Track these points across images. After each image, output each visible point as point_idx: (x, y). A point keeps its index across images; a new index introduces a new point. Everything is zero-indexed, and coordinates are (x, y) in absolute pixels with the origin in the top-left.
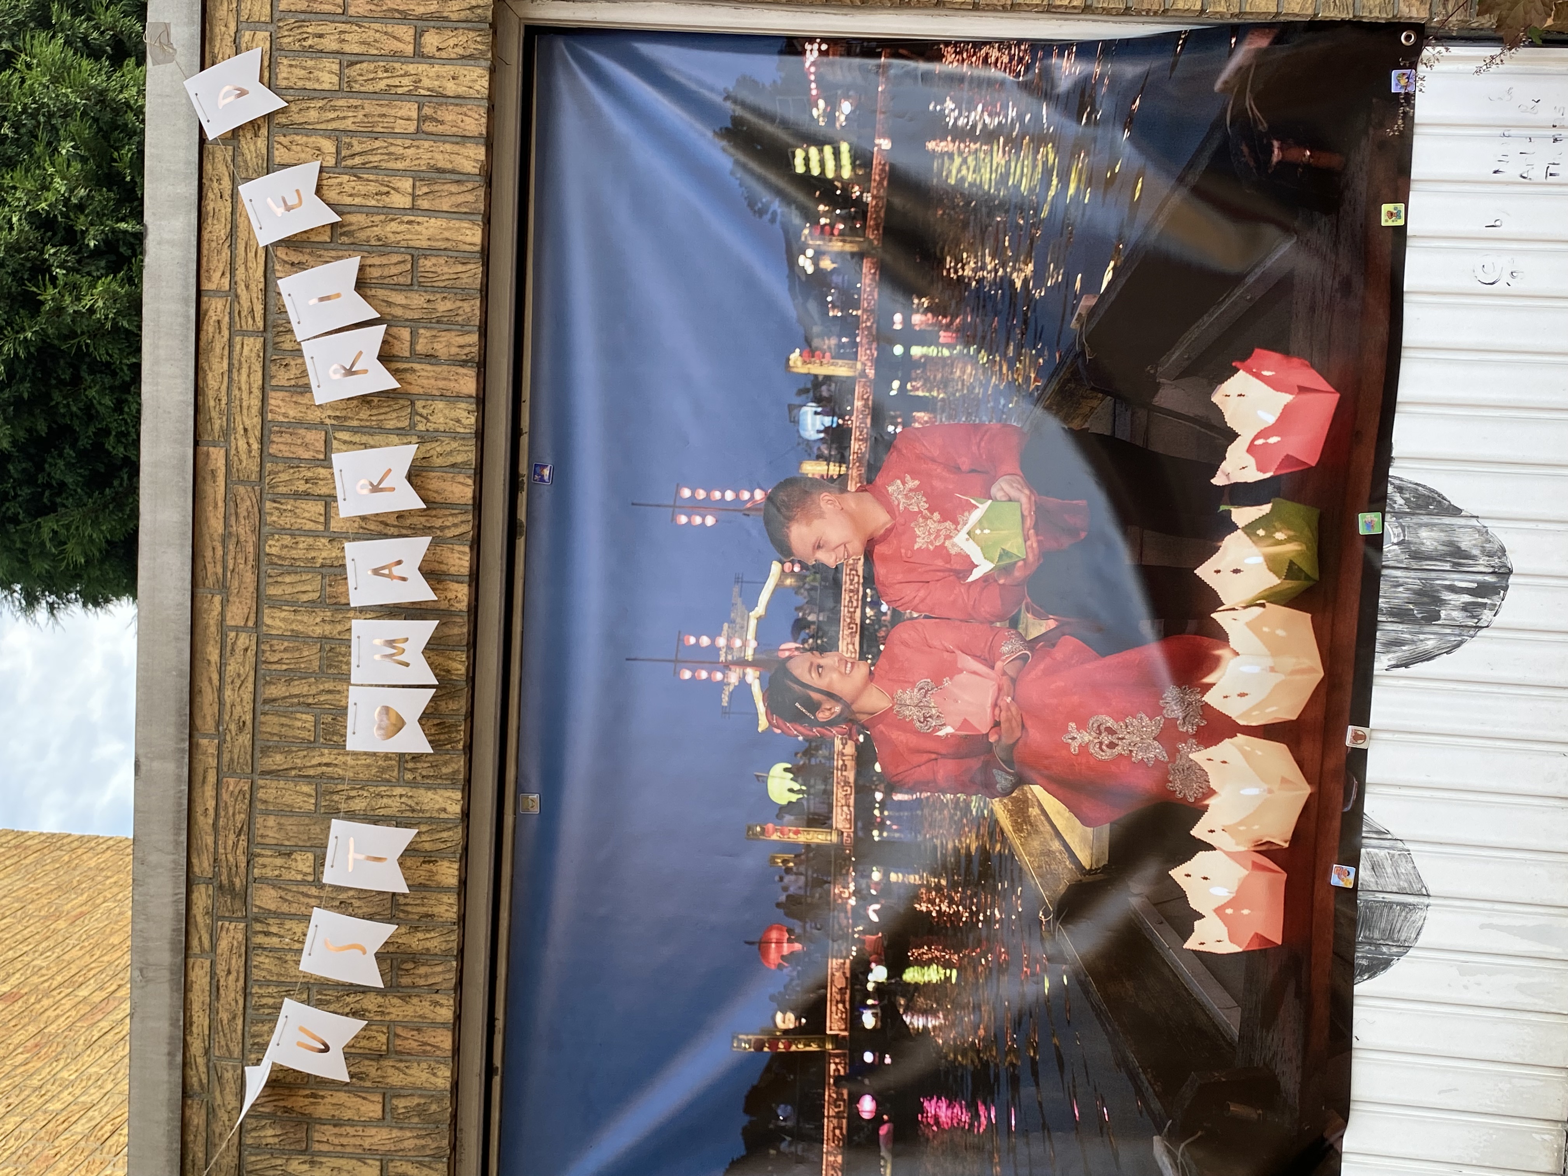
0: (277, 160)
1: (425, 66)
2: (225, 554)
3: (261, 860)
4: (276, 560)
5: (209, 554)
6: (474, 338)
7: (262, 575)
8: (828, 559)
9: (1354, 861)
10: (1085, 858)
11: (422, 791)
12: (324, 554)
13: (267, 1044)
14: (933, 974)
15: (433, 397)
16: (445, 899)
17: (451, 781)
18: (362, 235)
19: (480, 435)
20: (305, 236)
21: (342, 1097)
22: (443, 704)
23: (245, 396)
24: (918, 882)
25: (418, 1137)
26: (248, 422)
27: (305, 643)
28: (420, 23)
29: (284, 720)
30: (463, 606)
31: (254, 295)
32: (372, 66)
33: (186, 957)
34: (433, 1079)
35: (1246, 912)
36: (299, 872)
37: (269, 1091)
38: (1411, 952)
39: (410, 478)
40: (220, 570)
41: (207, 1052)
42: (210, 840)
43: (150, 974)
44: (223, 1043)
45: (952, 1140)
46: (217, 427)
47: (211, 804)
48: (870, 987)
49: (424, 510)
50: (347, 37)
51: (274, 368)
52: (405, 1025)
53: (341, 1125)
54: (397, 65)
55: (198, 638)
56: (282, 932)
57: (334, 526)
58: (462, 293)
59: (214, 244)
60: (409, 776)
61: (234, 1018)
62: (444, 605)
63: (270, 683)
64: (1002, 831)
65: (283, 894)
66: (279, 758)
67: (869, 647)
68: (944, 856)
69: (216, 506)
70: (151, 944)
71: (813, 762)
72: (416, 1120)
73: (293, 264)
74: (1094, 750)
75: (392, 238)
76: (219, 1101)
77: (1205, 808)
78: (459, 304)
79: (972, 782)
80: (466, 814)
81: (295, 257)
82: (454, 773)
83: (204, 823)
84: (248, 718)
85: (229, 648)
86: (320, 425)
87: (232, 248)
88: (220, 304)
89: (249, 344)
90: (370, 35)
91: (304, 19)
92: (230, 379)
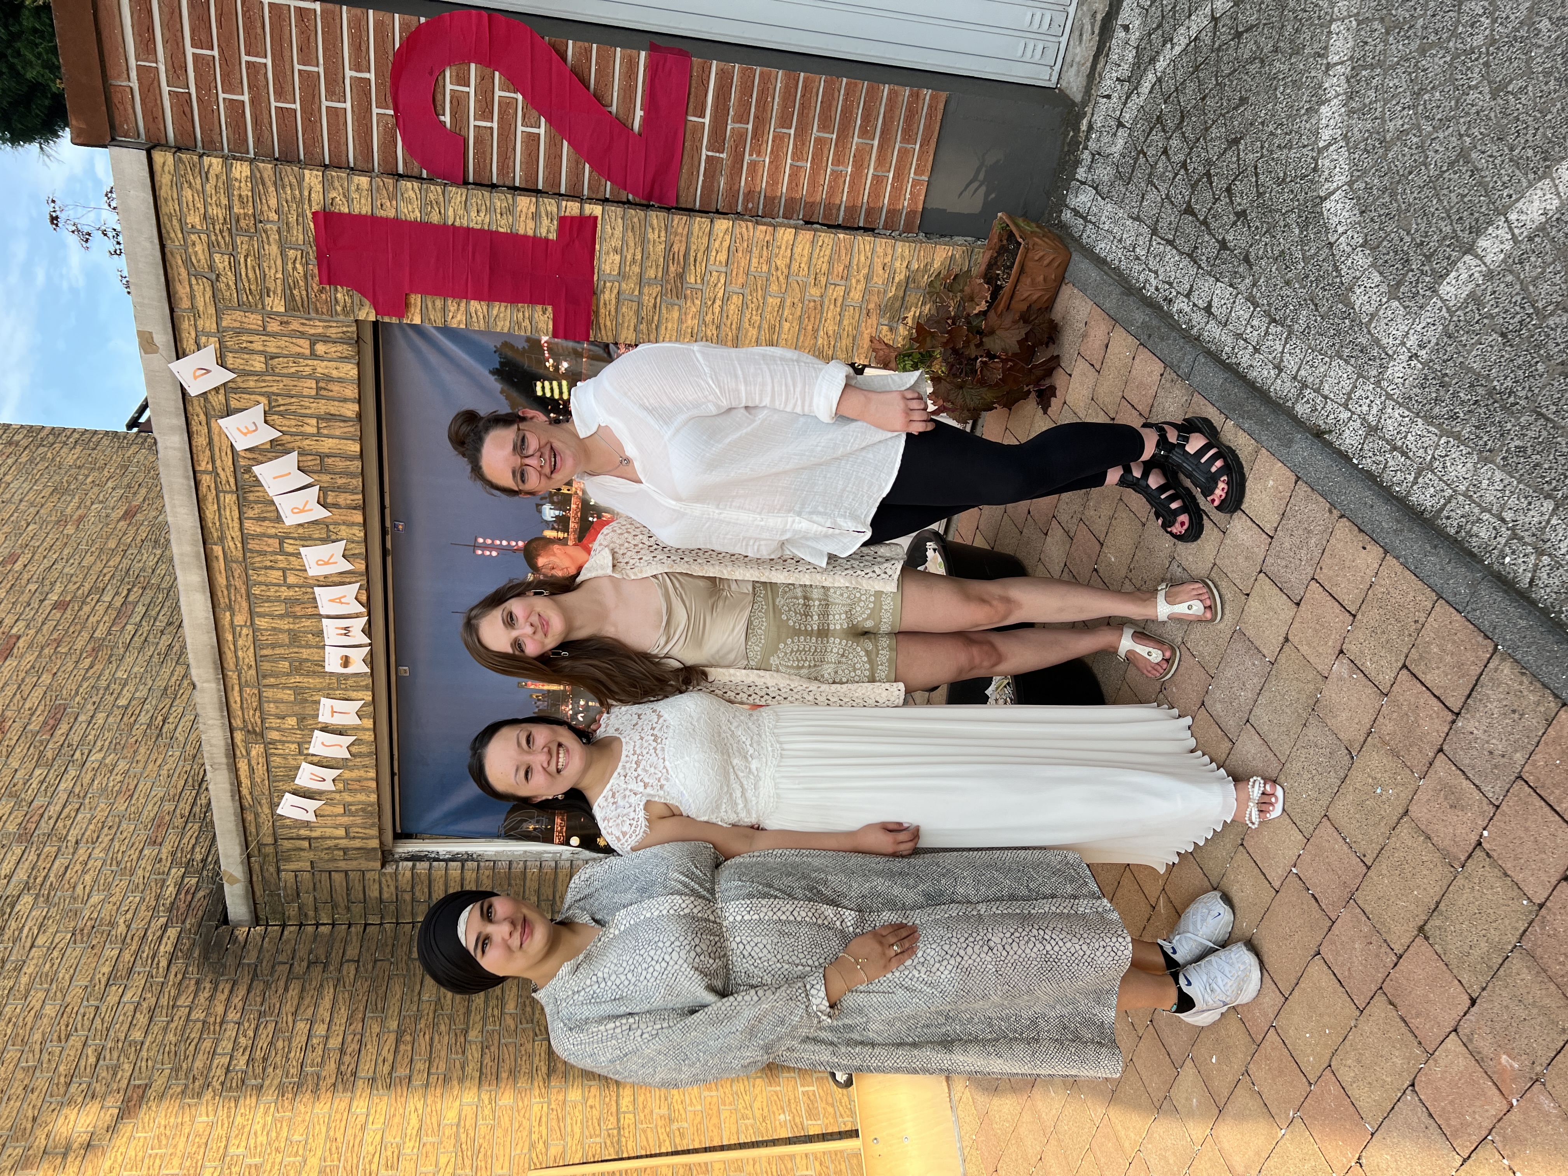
0: (233, 408)
1: (318, 362)
2: (229, 594)
3: (268, 721)
4: (258, 596)
5: (220, 594)
6: (360, 496)
7: (252, 603)
12: (285, 594)
17: (366, 688)
18: (289, 446)
23: (230, 522)
25: (363, 818)
26: (233, 534)
27: (280, 632)
28: (312, 339)
29: (273, 664)
31: (228, 474)
32: (286, 360)
33: (234, 759)
34: (368, 798)
36: (289, 725)
39: (344, 557)
40: (227, 601)
41: (251, 793)
42: (240, 713)
43: (216, 767)
46: (215, 536)
47: (238, 699)
50: (268, 343)
51: (245, 509)
52: (352, 781)
53: (324, 816)
54: (301, 360)
55: (219, 631)
56: (284, 748)
57: (290, 581)
58: (352, 475)
59: (199, 448)
60: (343, 686)
61: (263, 781)
63: (263, 649)
65: (282, 734)
66: (272, 680)
69: (220, 573)
72: (361, 814)
73: (259, 460)
75: (307, 448)
78: (349, 480)
80: (374, 701)
81: (251, 456)
82: (367, 684)
83: (236, 706)
84: (253, 663)
85: (237, 635)
86: (275, 536)
87: (211, 450)
88: (208, 477)
89: (228, 497)
90: (282, 343)
91: (239, 332)
92: (220, 514)
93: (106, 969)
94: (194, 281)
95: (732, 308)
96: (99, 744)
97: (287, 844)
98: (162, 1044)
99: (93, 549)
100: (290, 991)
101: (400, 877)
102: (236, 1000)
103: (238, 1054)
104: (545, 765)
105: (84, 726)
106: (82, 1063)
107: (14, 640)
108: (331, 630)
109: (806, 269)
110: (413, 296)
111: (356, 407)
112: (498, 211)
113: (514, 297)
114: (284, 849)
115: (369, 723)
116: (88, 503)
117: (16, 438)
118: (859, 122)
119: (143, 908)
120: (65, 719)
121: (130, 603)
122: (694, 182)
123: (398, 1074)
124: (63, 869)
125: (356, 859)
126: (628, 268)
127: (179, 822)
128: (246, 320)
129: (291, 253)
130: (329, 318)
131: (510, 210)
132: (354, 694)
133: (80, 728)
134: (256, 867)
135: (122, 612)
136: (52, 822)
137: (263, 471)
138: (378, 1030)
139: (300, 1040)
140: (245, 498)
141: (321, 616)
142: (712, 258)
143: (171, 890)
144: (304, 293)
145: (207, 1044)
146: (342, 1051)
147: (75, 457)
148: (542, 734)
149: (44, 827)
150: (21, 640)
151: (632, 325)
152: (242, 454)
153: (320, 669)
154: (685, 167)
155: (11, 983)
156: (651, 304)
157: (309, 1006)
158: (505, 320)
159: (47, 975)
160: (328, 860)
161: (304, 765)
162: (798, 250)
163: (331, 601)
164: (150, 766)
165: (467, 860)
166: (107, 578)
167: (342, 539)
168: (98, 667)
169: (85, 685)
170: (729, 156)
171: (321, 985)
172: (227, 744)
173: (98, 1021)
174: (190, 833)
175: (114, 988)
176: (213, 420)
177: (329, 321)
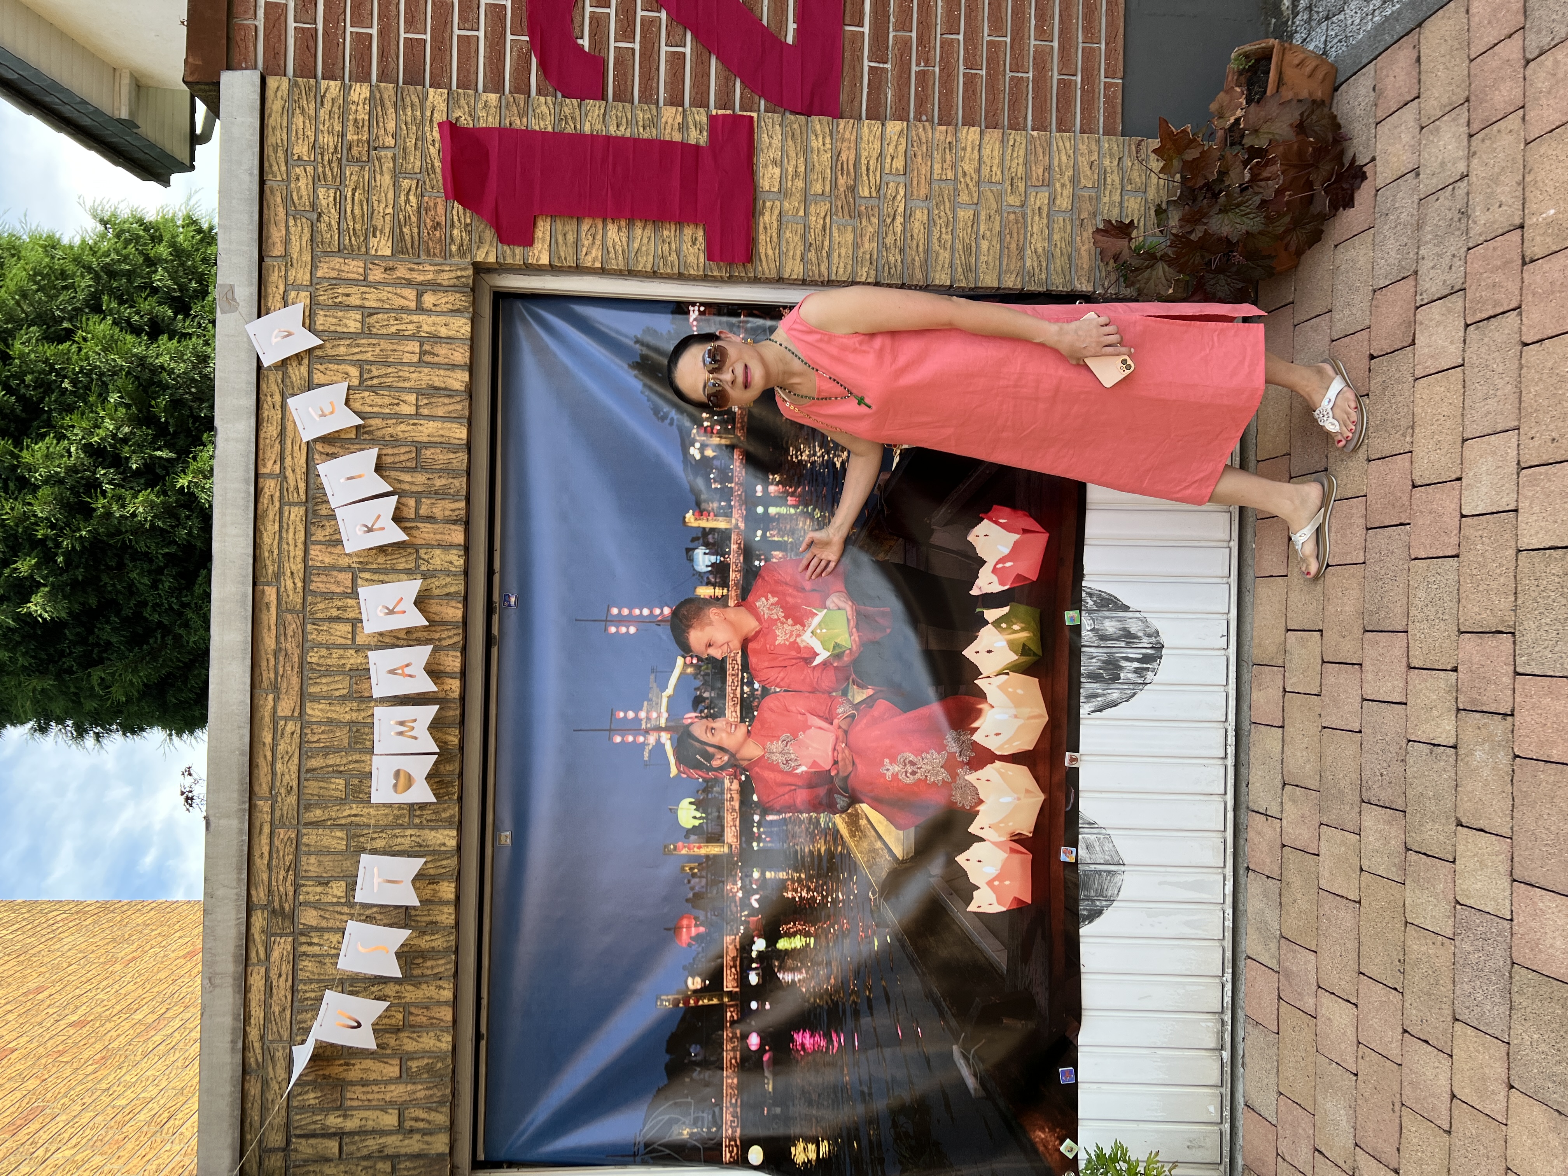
0: (316, 381)
1: (425, 317)
2: (276, 664)
3: (305, 889)
4: (315, 666)
5: (264, 664)
6: (462, 504)
7: (305, 678)
8: (716, 653)
9: (1075, 844)
10: (899, 852)
11: (427, 831)
12: (352, 661)
13: (310, 1028)
14: (797, 942)
15: (432, 546)
16: (446, 910)
17: (448, 823)
18: (379, 434)
19: (466, 573)
20: (336, 435)
21: (368, 1063)
22: (442, 767)
23: (292, 548)
24: (785, 877)
25: (428, 1089)
26: (293, 567)
27: (338, 726)
28: (420, 287)
29: (322, 784)
30: (456, 695)
31: (299, 477)
32: (386, 316)
33: (246, 966)
34: (438, 1044)
35: (1007, 883)
36: (334, 896)
37: (312, 1064)
38: (1115, 904)
39: (415, 603)
40: (272, 676)
41: (262, 1038)
42: (265, 876)
43: (217, 981)
44: (275, 1029)
45: (814, 1060)
46: (270, 571)
47: (266, 849)
48: (754, 954)
49: (426, 627)
50: (367, 296)
51: (313, 528)
52: (416, 1005)
53: (368, 1085)
54: (405, 316)
55: (255, 727)
56: (322, 942)
57: (360, 640)
58: (452, 473)
59: (268, 441)
60: (417, 821)
61: (284, 1010)
62: (442, 695)
63: (312, 757)
64: (842, 837)
65: (322, 913)
66: (318, 812)
67: (747, 713)
68: (803, 857)
69: (269, 629)
70: (218, 958)
71: (710, 796)
72: (425, 1076)
73: (327, 454)
74: (902, 777)
75: (401, 435)
76: (271, 1075)
77: (977, 812)
78: (451, 480)
79: (820, 804)
80: (459, 847)
81: (329, 449)
82: (451, 817)
83: (261, 863)
84: (295, 784)
85: (279, 733)
86: (347, 569)
87: (282, 444)
88: (273, 484)
89: (295, 512)
90: (384, 295)
91: (335, 283)
92: (281, 537)
94: (291, 222)
95: (917, 227)
96: (75, 1140)
97: (304, 1148)
99: (138, 980)
105: (62, 1124)
109: (999, 173)
110: (541, 222)
111: (466, 376)
112: (641, 123)
113: (659, 217)
115: (449, 891)
117: (86, 909)
118: (1033, 22)
120: (39, 1119)
122: (858, 94)
126: (790, 184)
128: (346, 268)
129: (405, 183)
130: (441, 260)
131: (653, 122)
132: (431, 835)
133: (55, 1127)
135: (153, 1026)
137: (330, 471)
140: (315, 515)
142: (887, 166)
144: (416, 230)
151: (798, 253)
152: (319, 448)
154: (847, 79)
156: (820, 226)
158: (648, 255)
162: (986, 152)
163: (391, 672)
170: (894, 66)
172: (240, 933)
176: (290, 398)
177: (441, 265)
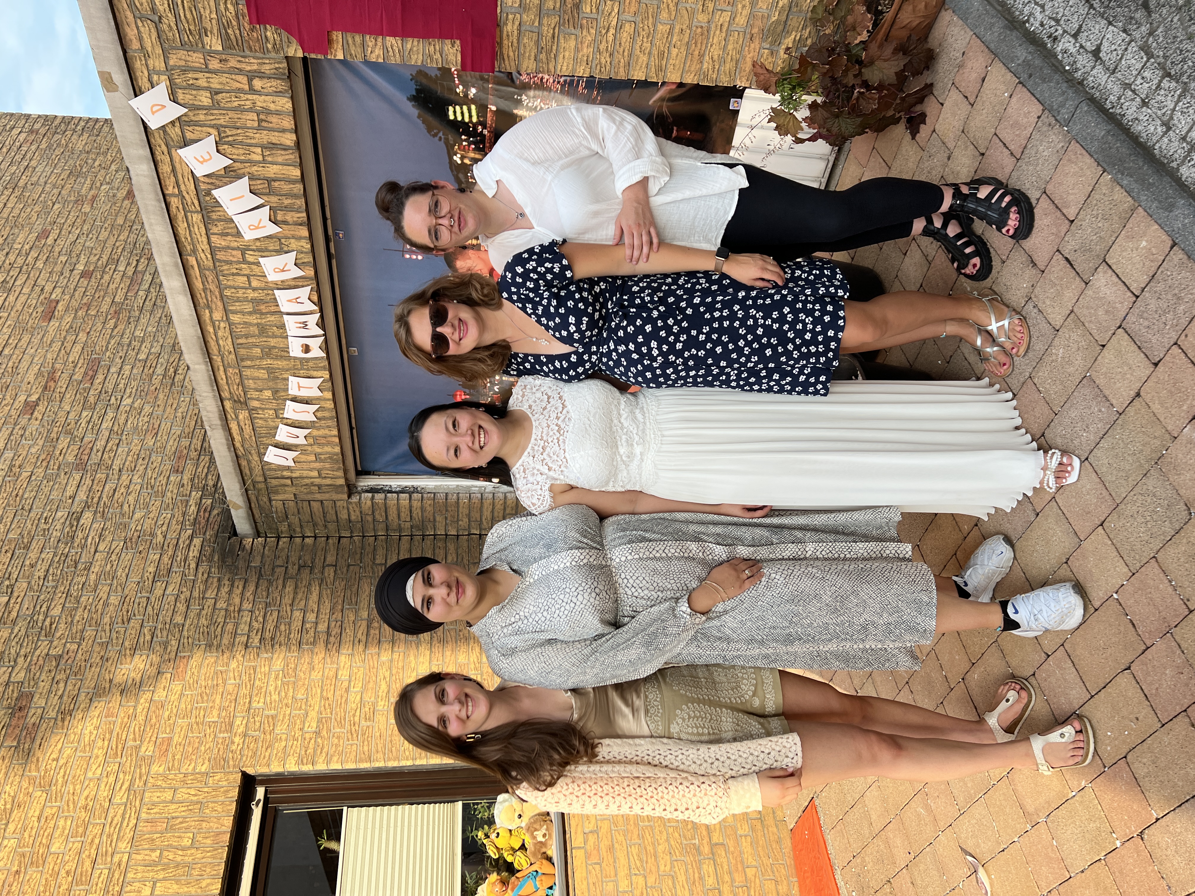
0: (190, 139)
1: (257, 96)
2: (206, 295)
3: (250, 393)
4: (230, 297)
5: (199, 296)
6: (304, 215)
7: (225, 303)
11: (312, 371)
12: (252, 295)
15: (290, 238)
16: (328, 402)
17: (324, 368)
18: (241, 172)
19: (313, 251)
23: (199, 237)
25: (331, 463)
26: (203, 247)
27: (250, 324)
28: (249, 75)
29: (248, 350)
31: (192, 197)
32: (228, 95)
33: (226, 420)
34: (334, 450)
36: (267, 396)
40: (205, 301)
41: (242, 445)
42: (226, 387)
43: (213, 427)
44: (248, 443)
47: (224, 377)
50: (211, 80)
51: (211, 226)
52: (319, 437)
53: (300, 462)
54: (242, 95)
55: (202, 325)
56: (264, 413)
57: (254, 285)
58: (295, 196)
59: (165, 175)
60: (306, 366)
61: (251, 437)
63: (239, 339)
65: (262, 403)
66: (249, 362)
69: (197, 278)
72: (329, 461)
73: (208, 184)
75: (256, 173)
78: (294, 201)
81: (209, 180)
83: (223, 382)
84: (232, 350)
85: (217, 328)
86: (238, 248)
87: (175, 176)
88: (176, 200)
89: (195, 216)
90: (223, 80)
91: (185, 70)
92: (190, 231)
93: (152, 569)
94: (140, 24)
95: (625, 37)
96: (128, 391)
97: (274, 482)
98: (197, 626)
99: (106, 225)
100: (287, 589)
101: (363, 505)
102: (249, 594)
103: (253, 634)
104: (470, 444)
105: (115, 376)
106: (141, 640)
107: (54, 304)
108: (290, 323)
110: (335, 32)
111: (294, 137)
113: (425, 34)
114: (272, 485)
115: (329, 395)
116: (98, 184)
117: (36, 126)
119: (174, 523)
120: (100, 371)
121: (140, 272)
123: (370, 652)
124: (112, 491)
125: (328, 492)
126: (528, 1)
127: (194, 454)
128: (189, 59)
130: (262, 55)
132: (315, 374)
133: (112, 378)
134: (253, 498)
135: (134, 280)
136: (100, 454)
137: (221, 194)
138: (353, 618)
139: (296, 625)
140: (209, 217)
141: (282, 313)
143: (193, 509)
144: (237, 32)
145: (230, 627)
146: (328, 633)
147: (84, 143)
148: (464, 419)
149: (95, 458)
150: (60, 304)
151: (533, 56)
152: (202, 179)
153: (285, 354)
155: (84, 580)
156: (550, 35)
157: (301, 600)
158: (418, 54)
159: (109, 574)
160: (307, 493)
161: (281, 426)
163: (288, 301)
164: (168, 409)
165: (413, 493)
166: (119, 250)
167: (293, 251)
168: (121, 327)
169: (113, 342)
171: (310, 584)
172: (219, 410)
173: (149, 608)
174: (202, 464)
175: (159, 584)
176: (173, 150)
177: (263, 58)
